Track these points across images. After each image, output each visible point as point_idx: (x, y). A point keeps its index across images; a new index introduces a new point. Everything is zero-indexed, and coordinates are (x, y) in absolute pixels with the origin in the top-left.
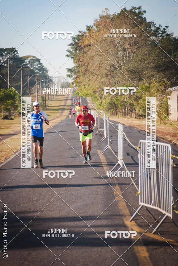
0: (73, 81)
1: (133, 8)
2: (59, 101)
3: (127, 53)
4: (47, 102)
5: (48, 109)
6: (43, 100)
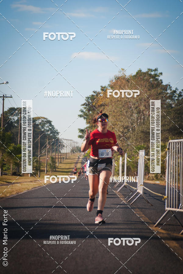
1: (149, 70)
2: (69, 164)
3: (141, 115)
4: (56, 164)
5: (58, 171)
6: (53, 161)
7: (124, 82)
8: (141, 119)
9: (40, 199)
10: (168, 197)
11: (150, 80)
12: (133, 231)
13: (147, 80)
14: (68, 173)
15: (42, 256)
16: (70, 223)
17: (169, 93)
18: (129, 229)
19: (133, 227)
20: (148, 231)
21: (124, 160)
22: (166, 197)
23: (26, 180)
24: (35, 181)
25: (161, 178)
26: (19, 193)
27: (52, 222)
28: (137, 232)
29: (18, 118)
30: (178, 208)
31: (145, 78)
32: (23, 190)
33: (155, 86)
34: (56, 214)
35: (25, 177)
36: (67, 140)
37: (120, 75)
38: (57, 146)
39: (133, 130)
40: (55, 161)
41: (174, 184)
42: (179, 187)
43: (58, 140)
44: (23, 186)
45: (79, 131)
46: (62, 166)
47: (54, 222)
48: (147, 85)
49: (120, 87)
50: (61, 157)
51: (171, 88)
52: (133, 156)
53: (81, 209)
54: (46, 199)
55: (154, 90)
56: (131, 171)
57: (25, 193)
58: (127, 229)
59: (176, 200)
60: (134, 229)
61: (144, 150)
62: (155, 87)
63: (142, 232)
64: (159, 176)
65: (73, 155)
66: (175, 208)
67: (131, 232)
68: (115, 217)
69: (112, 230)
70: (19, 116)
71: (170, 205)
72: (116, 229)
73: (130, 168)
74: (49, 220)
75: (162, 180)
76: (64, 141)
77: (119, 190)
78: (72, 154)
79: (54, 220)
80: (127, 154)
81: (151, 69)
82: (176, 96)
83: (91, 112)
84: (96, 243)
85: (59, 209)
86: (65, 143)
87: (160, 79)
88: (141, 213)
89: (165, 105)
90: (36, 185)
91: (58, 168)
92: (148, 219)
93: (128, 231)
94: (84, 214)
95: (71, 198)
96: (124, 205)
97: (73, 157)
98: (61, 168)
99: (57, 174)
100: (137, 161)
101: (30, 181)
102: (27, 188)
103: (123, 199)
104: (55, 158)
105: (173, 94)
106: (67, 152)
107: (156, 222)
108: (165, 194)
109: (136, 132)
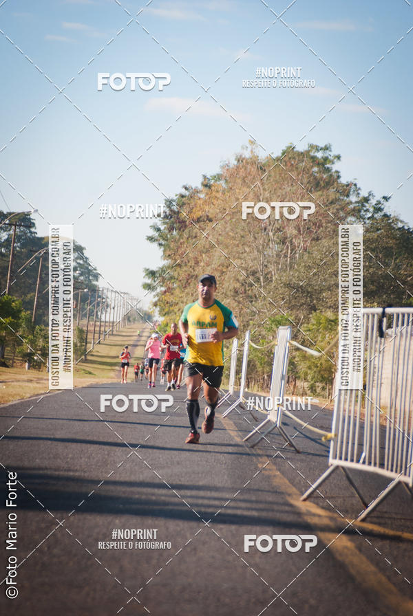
0: (156, 299)
1: (312, 146)
2: (117, 347)
3: (288, 247)
4: (88, 345)
5: (91, 360)
6: (82, 338)
7: (254, 170)
8: (286, 256)
9: (48, 421)
10: (336, 435)
11: (313, 170)
12: (254, 506)
13: (306, 169)
14: (113, 368)
15: (46, 548)
17: (354, 201)
19: (254, 498)
20: (287, 508)
21: (242, 345)
22: (332, 435)
23: (18, 377)
24: (39, 379)
25: (323, 393)
27: (71, 474)
28: (262, 510)
29: (9, 235)
30: (358, 461)
31: (301, 165)
32: (10, 398)
33: (323, 185)
34: (81, 458)
35: (15, 369)
36: (116, 292)
37: (247, 154)
38: (94, 306)
39: (268, 280)
40: (86, 338)
41: (352, 408)
42: (362, 415)
43: (94, 290)
44: (11, 390)
45: (147, 275)
46: (102, 350)
47: (77, 474)
48: (305, 181)
49: (245, 181)
50: (100, 330)
51: (359, 191)
52: (262, 338)
54: (61, 422)
55: (320, 193)
56: (257, 371)
57: (15, 405)
58: (240, 501)
59: (353, 444)
60: (257, 502)
61: (289, 327)
62: (324, 187)
63: (273, 510)
64: (318, 387)
65: (127, 326)
66: (352, 461)
67: (248, 509)
68: (213, 472)
69: (206, 502)
70: (12, 232)
71: (341, 453)
72: (215, 499)
73: (254, 366)
74: (65, 470)
75: (324, 397)
76: (109, 294)
77: (226, 413)
78: (124, 326)
79: (77, 471)
80: (250, 332)
81: (317, 146)
82: (367, 210)
83: (175, 233)
84: (167, 528)
85: (89, 445)
86: (111, 298)
87: (334, 170)
88: (274, 467)
90: (40, 388)
91: (92, 355)
92: (287, 482)
93: (243, 505)
95: (118, 424)
96: (236, 448)
97: (127, 332)
98: (99, 354)
99: (89, 367)
100: (272, 351)
101: (26, 379)
102: (19, 394)
103: (235, 433)
104: (87, 331)
105: (363, 206)
106: (115, 320)
107: (306, 490)
108: (329, 430)
109: (273, 285)
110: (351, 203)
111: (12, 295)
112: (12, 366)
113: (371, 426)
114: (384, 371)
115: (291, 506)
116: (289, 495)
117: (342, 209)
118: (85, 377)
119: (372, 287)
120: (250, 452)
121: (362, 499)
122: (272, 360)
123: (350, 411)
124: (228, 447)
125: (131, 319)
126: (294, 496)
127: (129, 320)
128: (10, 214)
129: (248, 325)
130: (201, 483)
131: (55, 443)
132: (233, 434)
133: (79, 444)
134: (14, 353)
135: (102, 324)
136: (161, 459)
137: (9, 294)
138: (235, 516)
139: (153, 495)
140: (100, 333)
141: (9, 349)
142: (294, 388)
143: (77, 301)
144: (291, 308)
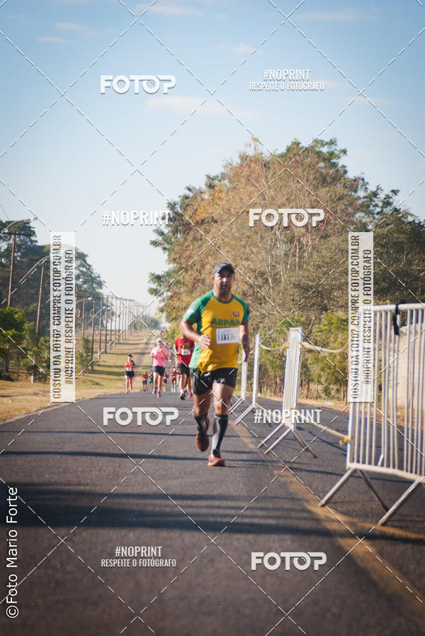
0: (163, 304)
1: (316, 141)
3: (296, 246)
4: (95, 355)
5: (98, 371)
6: (88, 348)
7: (257, 168)
8: (294, 256)
9: (56, 435)
10: (353, 438)
11: (319, 165)
12: (272, 513)
13: (311, 165)
15: (59, 565)
16: (125, 492)
17: (362, 196)
18: (261, 509)
19: (270, 506)
20: (305, 515)
22: (348, 437)
23: (23, 390)
24: (45, 392)
25: (337, 395)
26: (8, 421)
27: (82, 488)
28: (280, 517)
29: (9, 245)
30: (376, 464)
31: (306, 160)
32: (17, 413)
33: (329, 181)
34: (91, 471)
35: (21, 383)
36: (121, 299)
37: (251, 152)
38: (99, 314)
39: (277, 281)
40: (92, 348)
41: (368, 410)
42: (379, 416)
43: (98, 298)
44: (17, 405)
45: (152, 280)
46: (109, 360)
47: (88, 488)
48: (311, 177)
49: (249, 180)
50: (106, 339)
51: (367, 186)
52: (273, 341)
53: (151, 460)
54: (69, 435)
55: (327, 188)
56: (269, 376)
57: (21, 419)
58: (257, 509)
59: (371, 446)
60: (274, 509)
61: (300, 329)
62: (330, 183)
63: (291, 518)
64: (333, 389)
65: (135, 334)
66: (370, 463)
67: (265, 517)
68: (228, 481)
69: (221, 511)
70: (11, 241)
71: (358, 456)
72: (231, 508)
73: (266, 370)
74: (75, 485)
75: (339, 399)
76: (114, 302)
77: (239, 420)
78: (131, 334)
79: (87, 485)
80: (261, 335)
81: (322, 141)
82: (376, 206)
83: (179, 236)
84: (183, 540)
85: (99, 458)
86: (116, 306)
87: (340, 165)
89: (353, 225)
90: (46, 401)
91: (99, 365)
92: (304, 488)
93: (260, 513)
94: (158, 473)
95: (129, 435)
96: (250, 455)
97: (134, 340)
98: (107, 364)
99: (96, 378)
100: (283, 354)
101: (32, 392)
102: (25, 409)
103: (249, 440)
104: (93, 340)
105: (371, 200)
106: (121, 328)
107: (324, 496)
108: (346, 432)
109: (283, 286)
110: (359, 198)
111: (14, 307)
112: (17, 380)
113: (389, 427)
114: (399, 371)
115: (309, 512)
116: (307, 501)
117: (351, 204)
118: (92, 388)
119: (384, 284)
120: (265, 459)
121: (382, 503)
122: (284, 362)
123: (366, 413)
124: (241, 455)
125: (138, 327)
126: (312, 503)
127: (135, 328)
128: (9, 223)
129: (258, 328)
130: (215, 493)
131: (64, 457)
132: (247, 441)
133: (89, 457)
134: (19, 366)
135: (108, 332)
136: (174, 470)
137: (11, 305)
138: (252, 525)
139: (167, 506)
140: (106, 342)
141: (14, 362)
142: (308, 391)
143: (82, 310)
144: (302, 308)
